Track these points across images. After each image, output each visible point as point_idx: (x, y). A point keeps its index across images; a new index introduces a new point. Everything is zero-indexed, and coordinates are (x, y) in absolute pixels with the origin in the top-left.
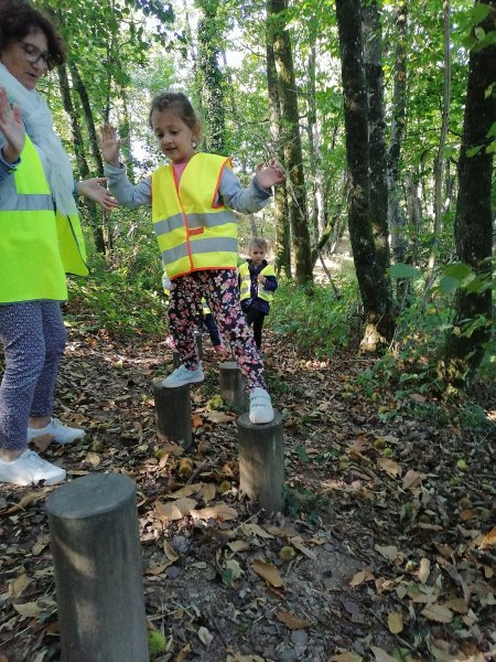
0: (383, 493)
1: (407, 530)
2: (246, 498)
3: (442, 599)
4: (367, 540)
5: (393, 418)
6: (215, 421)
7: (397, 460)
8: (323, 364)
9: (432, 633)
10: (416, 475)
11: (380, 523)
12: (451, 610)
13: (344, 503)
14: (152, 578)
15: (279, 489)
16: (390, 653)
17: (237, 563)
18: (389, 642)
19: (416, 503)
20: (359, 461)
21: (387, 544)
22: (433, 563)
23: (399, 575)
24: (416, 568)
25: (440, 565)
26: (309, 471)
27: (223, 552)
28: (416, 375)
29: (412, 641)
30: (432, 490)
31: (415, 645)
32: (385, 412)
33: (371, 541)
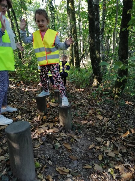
0: (98, 124)
1: (104, 133)
2: (61, 126)
3: (112, 151)
4: (94, 136)
5: (101, 104)
6: (53, 106)
7: (102, 115)
8: (82, 90)
9: (110, 159)
10: (107, 119)
11: (97, 132)
12: (115, 153)
13: (88, 127)
14: (36, 148)
15: (70, 124)
16: (99, 165)
17: (59, 144)
18: (99, 162)
19: (107, 126)
20: (92, 116)
21: (99, 137)
22: (111, 142)
23: (102, 145)
24: (106, 143)
25: (112, 142)
26: (78, 118)
27: (55, 141)
28: (107, 92)
29: (105, 162)
30: (111, 123)
31: (106, 163)
32: (99, 102)
33: (95, 137)
